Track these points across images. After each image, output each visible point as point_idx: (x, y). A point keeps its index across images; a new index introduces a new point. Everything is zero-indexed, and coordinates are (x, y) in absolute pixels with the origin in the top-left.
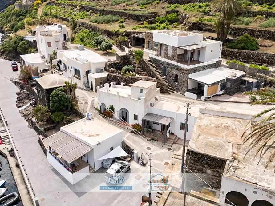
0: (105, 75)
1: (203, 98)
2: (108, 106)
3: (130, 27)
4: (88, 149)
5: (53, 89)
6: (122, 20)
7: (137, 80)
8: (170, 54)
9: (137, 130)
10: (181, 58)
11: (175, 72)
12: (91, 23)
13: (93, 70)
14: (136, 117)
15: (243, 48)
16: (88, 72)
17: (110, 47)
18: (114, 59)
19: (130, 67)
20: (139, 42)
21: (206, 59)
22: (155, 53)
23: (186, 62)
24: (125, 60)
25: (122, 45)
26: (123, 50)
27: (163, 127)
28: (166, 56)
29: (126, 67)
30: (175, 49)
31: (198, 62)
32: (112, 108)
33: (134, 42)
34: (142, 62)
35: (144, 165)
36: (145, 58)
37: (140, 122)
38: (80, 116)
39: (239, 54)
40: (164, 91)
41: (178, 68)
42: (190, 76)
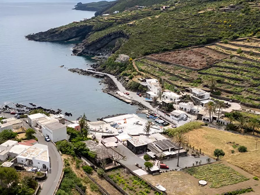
0: (180, 100)
1: (203, 106)
2: (181, 107)
3: (185, 84)
4: (179, 114)
5: (169, 103)
6: (181, 80)
7: (188, 102)
8: (197, 96)
9: (188, 113)
10: (200, 97)
11: (197, 100)
12: (168, 80)
13: (176, 99)
14: (188, 110)
15: (216, 95)
16: (175, 99)
17: (179, 92)
18: (181, 96)
19: (186, 98)
20: (188, 91)
21: (205, 97)
22: (193, 95)
23: (200, 98)
24: (185, 97)
25: (182, 91)
26: (183, 93)
27: (194, 111)
28: (196, 96)
29: (185, 99)
30: (198, 95)
31: (204, 98)
32: (182, 108)
33: (186, 91)
34: (189, 97)
35: (190, 118)
36: (190, 96)
37: (189, 111)
38: (175, 109)
39: (215, 96)
40: (195, 105)
41: (198, 100)
42: (201, 101)
